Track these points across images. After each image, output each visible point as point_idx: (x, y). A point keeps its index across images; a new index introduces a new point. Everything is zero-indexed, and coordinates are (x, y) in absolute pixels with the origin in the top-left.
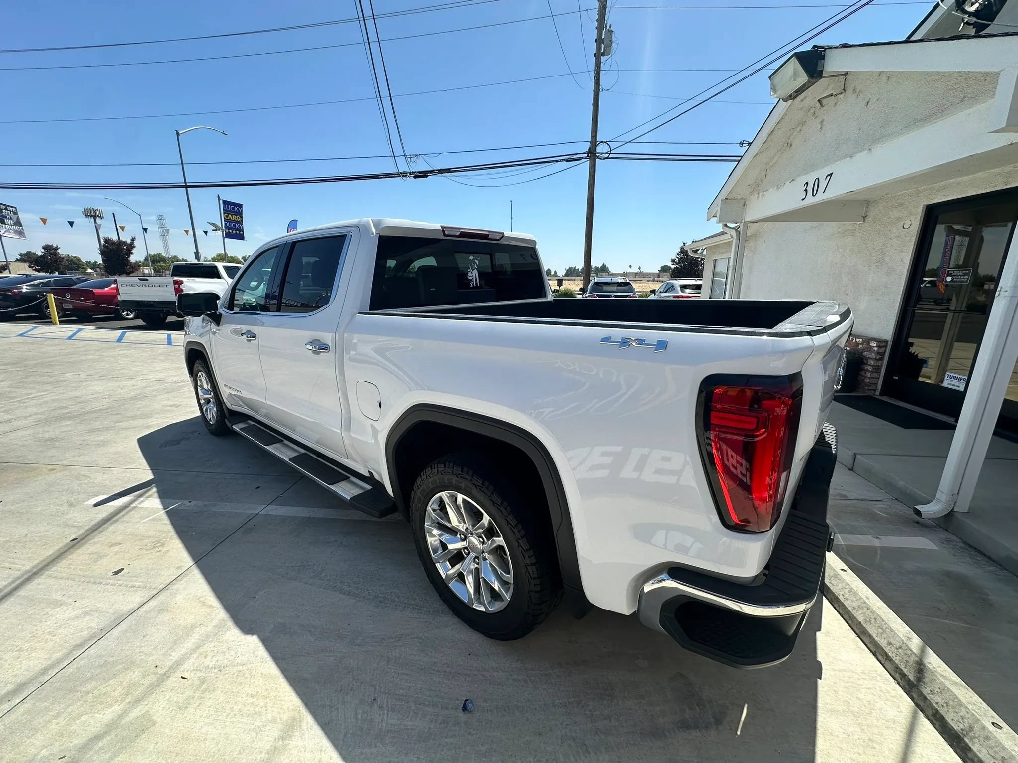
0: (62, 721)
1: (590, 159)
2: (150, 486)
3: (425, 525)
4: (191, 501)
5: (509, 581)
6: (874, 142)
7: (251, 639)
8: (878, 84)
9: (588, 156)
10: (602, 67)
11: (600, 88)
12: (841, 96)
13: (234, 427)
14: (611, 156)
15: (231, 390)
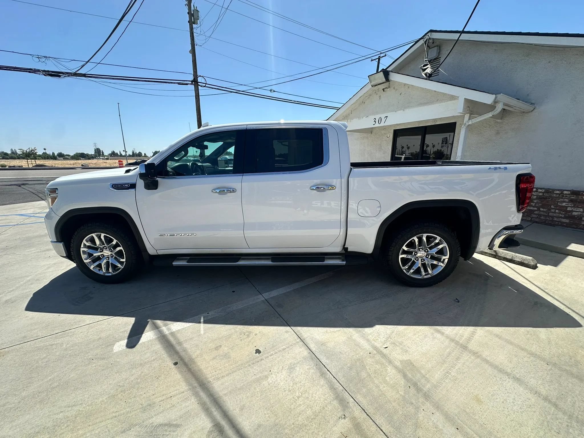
0: (382, 386)
1: (195, 85)
2: (149, 321)
3: (399, 255)
4: (207, 313)
5: (446, 258)
6: (405, 108)
7: (377, 327)
8: (404, 88)
9: (192, 83)
10: (194, 30)
11: (195, 43)
12: (388, 89)
13: (175, 263)
14: (207, 85)
15: (175, 236)
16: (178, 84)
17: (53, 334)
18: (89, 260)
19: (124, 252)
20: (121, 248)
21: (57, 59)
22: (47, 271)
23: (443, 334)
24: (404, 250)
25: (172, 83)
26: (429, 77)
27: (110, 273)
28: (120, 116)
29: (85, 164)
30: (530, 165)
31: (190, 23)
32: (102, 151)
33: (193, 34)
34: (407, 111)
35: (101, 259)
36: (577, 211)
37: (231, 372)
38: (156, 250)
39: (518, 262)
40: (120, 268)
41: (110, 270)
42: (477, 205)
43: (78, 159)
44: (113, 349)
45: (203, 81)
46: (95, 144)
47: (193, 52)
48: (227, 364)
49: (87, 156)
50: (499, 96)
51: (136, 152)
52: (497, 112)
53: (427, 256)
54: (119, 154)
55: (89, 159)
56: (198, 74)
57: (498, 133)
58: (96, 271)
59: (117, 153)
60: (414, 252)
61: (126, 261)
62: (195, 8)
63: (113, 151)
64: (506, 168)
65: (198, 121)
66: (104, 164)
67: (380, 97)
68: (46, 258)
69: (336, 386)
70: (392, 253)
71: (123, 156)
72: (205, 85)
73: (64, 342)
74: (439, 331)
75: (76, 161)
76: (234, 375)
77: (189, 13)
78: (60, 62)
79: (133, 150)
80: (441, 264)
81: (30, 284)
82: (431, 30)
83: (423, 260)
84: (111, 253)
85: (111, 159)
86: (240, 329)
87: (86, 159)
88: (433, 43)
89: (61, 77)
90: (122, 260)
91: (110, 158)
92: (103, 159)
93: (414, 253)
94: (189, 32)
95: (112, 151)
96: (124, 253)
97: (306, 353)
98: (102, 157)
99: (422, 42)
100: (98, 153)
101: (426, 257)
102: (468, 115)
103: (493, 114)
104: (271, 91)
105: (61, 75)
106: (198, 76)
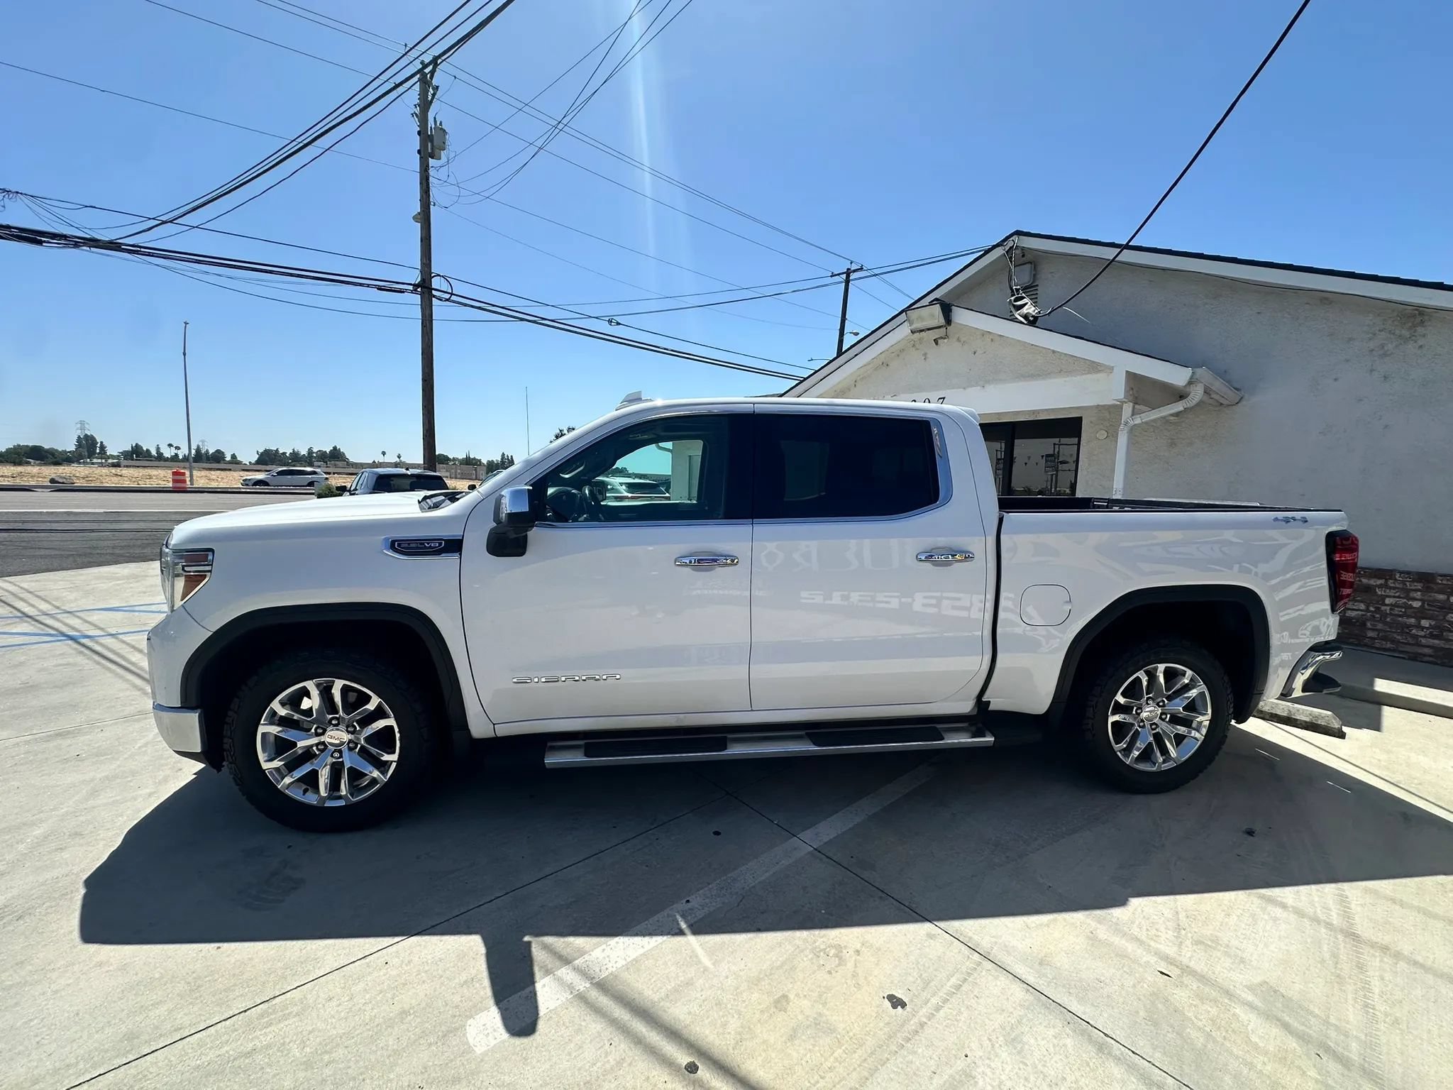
0: (1259, 1061)
1: (422, 294)
2: (529, 943)
3: (1108, 716)
4: (685, 901)
5: (1205, 719)
6: (988, 382)
7: (1135, 902)
8: (983, 341)
9: (416, 290)
10: (432, 172)
11: (431, 200)
12: (946, 341)
13: (551, 760)
14: (453, 298)
15: (560, 682)
16: (378, 289)
17: (231, 1013)
18: (279, 763)
19: (399, 732)
20: (391, 722)
21: (47, 201)
22: (91, 803)
23: (1284, 906)
24: (1117, 703)
25: (361, 285)
26: (1032, 321)
27: (340, 797)
28: (184, 354)
29: (61, 477)
30: (1345, 515)
31: (422, 155)
32: (102, 443)
33: (427, 179)
34: (991, 388)
35: (315, 756)
36: (1354, 607)
37: (866, 1074)
38: (494, 724)
39: (1304, 724)
40: (374, 781)
41: (344, 791)
42: (1263, 598)
43: (20, 464)
44: (468, 1043)
45: (445, 287)
46: (82, 423)
47: (424, 218)
48: (840, 1051)
49: (51, 457)
50: (1199, 371)
51: (207, 450)
52: (1194, 402)
53: (1164, 717)
54: (154, 453)
55: (57, 463)
56: (432, 271)
57: (1172, 444)
58: (296, 794)
59: (148, 450)
60: (1135, 708)
61: (399, 762)
62: (438, 125)
63: (137, 444)
64: (1305, 521)
65: (424, 380)
66: (115, 479)
67: (925, 354)
68: (67, 760)
69: (1155, 1078)
70: (1094, 711)
71: (167, 460)
72: (450, 297)
73: (287, 1040)
74: (1271, 901)
75: (20, 469)
76: (879, 1080)
77: (422, 133)
78: (53, 208)
79: (200, 444)
80: (1194, 733)
81: (57, 850)
82: (1017, 231)
83: (1153, 727)
84: (350, 737)
85: (127, 466)
86: (805, 940)
87: (45, 464)
88: (1023, 256)
89: (44, 244)
90: (386, 757)
91: (124, 462)
92: (102, 466)
93: (1136, 711)
94: (419, 174)
95: (134, 445)
96: (398, 735)
97: (1018, 992)
98: (100, 461)
99: (999, 252)
100: (88, 449)
101: (1160, 718)
102: (1131, 404)
103: (1185, 407)
104: (611, 322)
105: (43, 239)
106: (433, 275)
